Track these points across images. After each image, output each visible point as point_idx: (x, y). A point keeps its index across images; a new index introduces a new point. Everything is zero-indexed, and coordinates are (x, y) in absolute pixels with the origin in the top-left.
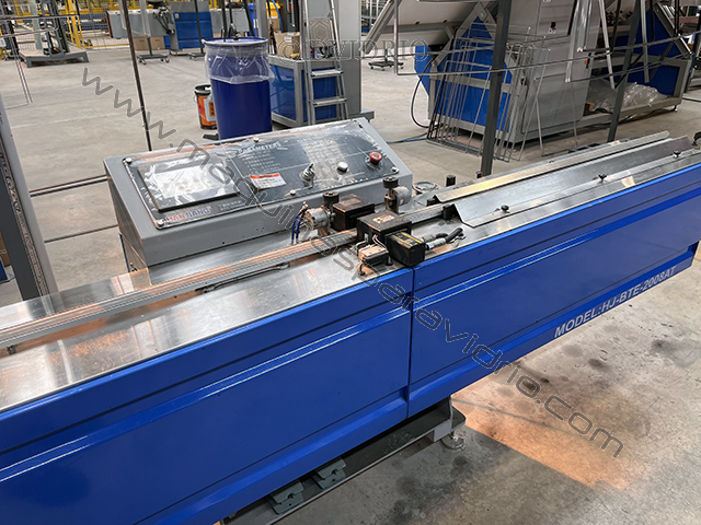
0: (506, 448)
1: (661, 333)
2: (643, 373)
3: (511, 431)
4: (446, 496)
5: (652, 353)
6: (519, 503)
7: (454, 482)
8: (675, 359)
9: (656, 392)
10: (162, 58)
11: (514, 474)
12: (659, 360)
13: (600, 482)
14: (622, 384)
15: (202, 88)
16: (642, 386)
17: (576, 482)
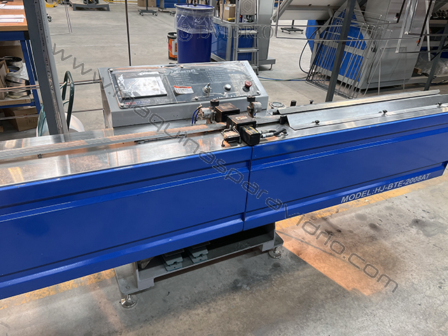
0: (305, 263)
1: (420, 215)
2: (401, 236)
3: (311, 254)
4: (263, 282)
5: (411, 226)
6: (304, 291)
7: (270, 275)
8: (424, 231)
9: (406, 247)
10: (154, 12)
11: (305, 277)
12: (414, 230)
13: (355, 289)
14: (385, 240)
15: (172, 34)
16: (398, 243)
17: (340, 287)
